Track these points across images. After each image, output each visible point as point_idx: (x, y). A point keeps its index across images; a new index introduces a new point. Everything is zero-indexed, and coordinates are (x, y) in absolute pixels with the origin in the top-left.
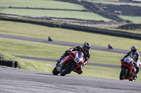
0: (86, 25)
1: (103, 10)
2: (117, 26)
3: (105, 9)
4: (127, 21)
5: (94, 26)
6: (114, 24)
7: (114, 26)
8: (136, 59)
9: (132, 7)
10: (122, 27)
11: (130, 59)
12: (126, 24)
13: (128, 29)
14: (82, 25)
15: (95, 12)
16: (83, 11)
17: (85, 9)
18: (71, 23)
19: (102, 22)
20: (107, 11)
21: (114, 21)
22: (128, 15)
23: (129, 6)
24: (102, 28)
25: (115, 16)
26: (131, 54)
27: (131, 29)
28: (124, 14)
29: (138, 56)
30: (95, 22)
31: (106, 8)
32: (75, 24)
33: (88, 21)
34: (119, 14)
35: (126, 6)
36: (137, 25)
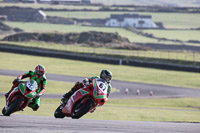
4: (16, 30)
9: (22, 9)
10: (9, 38)
12: (14, 33)
13: (17, 41)
22: (17, 20)
23: (18, 8)
27: (23, 40)
28: (11, 19)
34: (3, 19)
35: (13, 7)
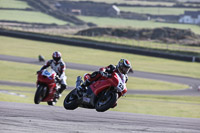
0: (31, 30)
1: (55, 9)
2: (76, 31)
3: (58, 7)
4: (90, 24)
5: (42, 31)
6: (72, 28)
7: (71, 32)
8: (60, 72)
10: (83, 33)
11: (51, 72)
12: (87, 27)
13: (91, 35)
14: (26, 30)
15: (43, 11)
16: (27, 10)
17: (29, 7)
18: (10, 28)
19: (54, 25)
20: (60, 10)
21: (72, 24)
22: (91, 15)
24: (55, 34)
25: (73, 18)
26: (53, 64)
27: (96, 35)
28: (85, 14)
29: (62, 66)
30: (44, 26)
31: (59, 5)
32: (15, 29)
33: (34, 25)
34: (77, 13)
36: (104, 29)
